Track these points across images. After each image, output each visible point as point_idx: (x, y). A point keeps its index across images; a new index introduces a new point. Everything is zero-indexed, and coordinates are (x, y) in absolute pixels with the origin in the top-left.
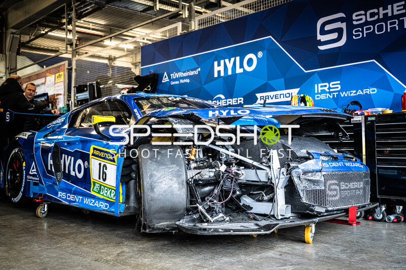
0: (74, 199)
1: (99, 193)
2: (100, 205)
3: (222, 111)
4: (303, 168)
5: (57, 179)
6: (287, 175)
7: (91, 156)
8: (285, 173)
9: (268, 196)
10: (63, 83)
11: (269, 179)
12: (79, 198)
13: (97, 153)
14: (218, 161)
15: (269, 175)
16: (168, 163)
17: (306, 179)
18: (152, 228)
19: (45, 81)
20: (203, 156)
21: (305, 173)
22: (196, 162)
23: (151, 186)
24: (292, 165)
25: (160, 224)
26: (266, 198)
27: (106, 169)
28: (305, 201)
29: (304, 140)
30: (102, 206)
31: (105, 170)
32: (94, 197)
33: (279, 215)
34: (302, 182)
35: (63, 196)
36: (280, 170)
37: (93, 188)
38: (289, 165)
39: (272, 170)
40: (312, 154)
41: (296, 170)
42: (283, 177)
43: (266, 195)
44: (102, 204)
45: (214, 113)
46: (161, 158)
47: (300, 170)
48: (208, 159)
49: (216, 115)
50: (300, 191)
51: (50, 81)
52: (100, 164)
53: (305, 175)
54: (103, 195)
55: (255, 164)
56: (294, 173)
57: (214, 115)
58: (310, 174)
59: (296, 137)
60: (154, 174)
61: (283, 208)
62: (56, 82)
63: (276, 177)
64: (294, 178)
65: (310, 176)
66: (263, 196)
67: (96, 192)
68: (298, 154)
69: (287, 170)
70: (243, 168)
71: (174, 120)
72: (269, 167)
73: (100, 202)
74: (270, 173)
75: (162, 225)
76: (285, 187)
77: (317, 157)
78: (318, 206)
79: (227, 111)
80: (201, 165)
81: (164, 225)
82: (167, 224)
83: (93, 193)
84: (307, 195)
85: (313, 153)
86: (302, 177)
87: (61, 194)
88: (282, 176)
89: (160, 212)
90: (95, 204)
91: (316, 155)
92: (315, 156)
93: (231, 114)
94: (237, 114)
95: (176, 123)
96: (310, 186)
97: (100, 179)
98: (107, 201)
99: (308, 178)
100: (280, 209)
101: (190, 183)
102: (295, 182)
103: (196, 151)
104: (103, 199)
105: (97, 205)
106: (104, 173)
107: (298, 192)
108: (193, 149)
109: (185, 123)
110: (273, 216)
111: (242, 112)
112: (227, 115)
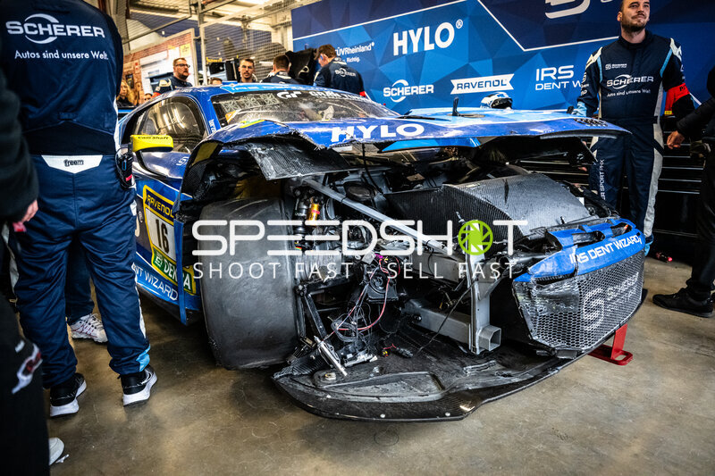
1: (162, 269)
2: (166, 290)
4: (538, 271)
7: (145, 205)
12: (140, 270)
13: (152, 200)
17: (543, 296)
19: (168, 56)
20: (336, 214)
21: (542, 283)
24: (513, 261)
27: (167, 233)
28: (535, 338)
30: (169, 292)
31: (165, 234)
32: (156, 274)
33: (477, 347)
34: (533, 302)
37: (155, 260)
41: (524, 276)
44: (168, 289)
47: (532, 279)
50: (528, 320)
52: (157, 221)
53: (543, 288)
54: (167, 274)
56: (516, 284)
58: (552, 286)
61: (486, 337)
64: (518, 294)
65: (552, 289)
67: (158, 267)
71: (259, 149)
73: (166, 286)
77: (568, 245)
83: (154, 267)
84: (542, 324)
86: (535, 291)
90: (160, 287)
92: (564, 243)
94: (394, 135)
95: (264, 156)
96: (550, 308)
97: (160, 246)
98: (174, 287)
99: (548, 293)
100: (480, 338)
101: (302, 294)
102: (518, 301)
103: (320, 209)
104: (168, 281)
105: (162, 288)
106: (165, 238)
107: (524, 319)
108: (313, 206)
109: (284, 154)
110: (466, 346)
111: (406, 130)
112: (372, 137)
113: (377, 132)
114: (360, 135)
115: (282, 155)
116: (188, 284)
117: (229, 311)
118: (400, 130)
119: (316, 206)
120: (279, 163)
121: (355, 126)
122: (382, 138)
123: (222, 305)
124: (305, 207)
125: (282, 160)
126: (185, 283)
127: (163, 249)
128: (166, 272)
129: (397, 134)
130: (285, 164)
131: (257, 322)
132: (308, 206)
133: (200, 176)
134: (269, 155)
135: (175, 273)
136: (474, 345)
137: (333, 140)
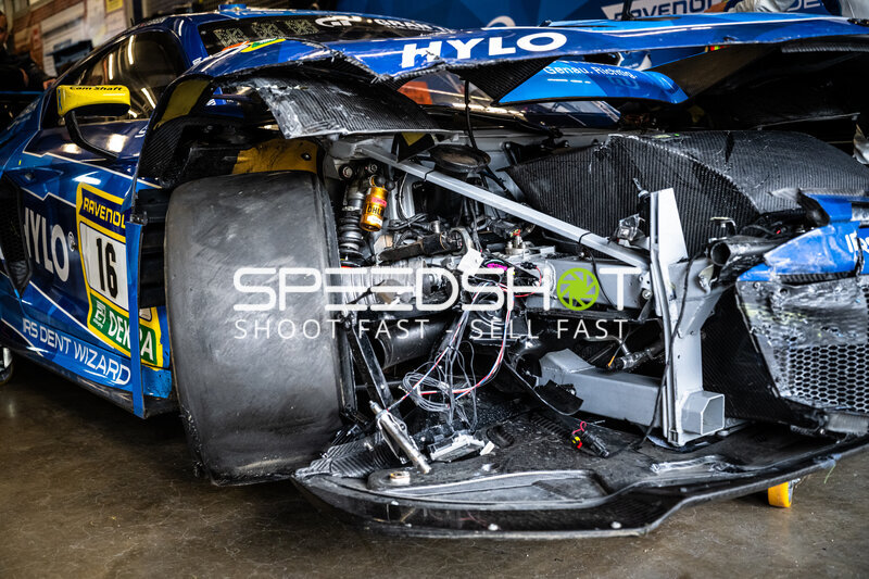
0: (54, 342)
1: (105, 331)
2: (110, 369)
3: (457, 44)
4: (784, 262)
5: (15, 281)
6: (714, 286)
7: (79, 218)
8: (706, 282)
9: (639, 356)
10: (122, 13)
11: (642, 301)
12: (65, 342)
13: (91, 206)
14: (461, 229)
15: (645, 285)
16: (262, 252)
17: (795, 309)
18: (227, 477)
19: (86, 11)
20: (417, 212)
21: (792, 283)
22: (391, 232)
23: (203, 342)
24: (738, 250)
25: (249, 466)
26: (630, 361)
27: (114, 260)
28: (785, 394)
29: (772, 145)
30: (115, 372)
31: (112, 263)
32: (94, 342)
33: (679, 430)
34: (777, 320)
35: (32, 331)
36: (687, 269)
37: (93, 317)
38: (724, 252)
39: (653, 266)
40: (823, 205)
41: (757, 272)
42: (700, 293)
43: (632, 351)
44: (114, 366)
45: (422, 52)
46: (239, 232)
47: (773, 276)
48: (430, 220)
49: (430, 59)
50: (769, 357)
51: (95, 9)
52: (99, 242)
53: (794, 292)
54: (113, 339)
55: (593, 240)
56: (744, 285)
57: (419, 59)
58: (811, 289)
59: (741, 137)
60: (210, 295)
61: (696, 410)
62: (109, 11)
63: (669, 292)
64: (747, 306)
65: (812, 297)
66: (622, 354)
67: (98, 328)
68: (759, 202)
69: (716, 272)
70: (551, 250)
71: (275, 88)
72: (644, 255)
73: (111, 361)
74: (646, 277)
75: (258, 468)
76: (704, 329)
77: (841, 216)
78: (842, 412)
79: (474, 42)
80: (409, 242)
81: (266, 467)
82: (278, 465)
83: (91, 330)
84: (797, 366)
85: (826, 199)
86: (779, 299)
87: (28, 325)
88: (693, 292)
89: (242, 429)
90: (100, 366)
91: (836, 206)
92: (833, 212)
93: (492, 52)
94: (512, 50)
95: (282, 98)
96: (810, 336)
97: (103, 288)
98: (125, 360)
99: (805, 303)
100: (684, 411)
101: (347, 324)
102: (747, 318)
103: (387, 196)
104: (115, 352)
105: (104, 368)
106: (111, 271)
107: (761, 355)
108: (374, 191)
109: (317, 96)
110: (658, 432)
111: (533, 42)
112: (472, 57)
113: (481, 50)
114: (452, 53)
115: (314, 98)
116: (150, 351)
117: (217, 353)
118: (524, 43)
119: (379, 191)
120: (309, 111)
121: (444, 40)
122: (492, 58)
123: (204, 342)
124: (360, 195)
125: (313, 106)
126: (144, 349)
127: (107, 293)
128: (111, 333)
129: (518, 48)
130: (319, 111)
131: (268, 375)
132: (365, 193)
133: (173, 147)
134: (292, 97)
135: (127, 334)
136: (674, 428)
137: (404, 65)
